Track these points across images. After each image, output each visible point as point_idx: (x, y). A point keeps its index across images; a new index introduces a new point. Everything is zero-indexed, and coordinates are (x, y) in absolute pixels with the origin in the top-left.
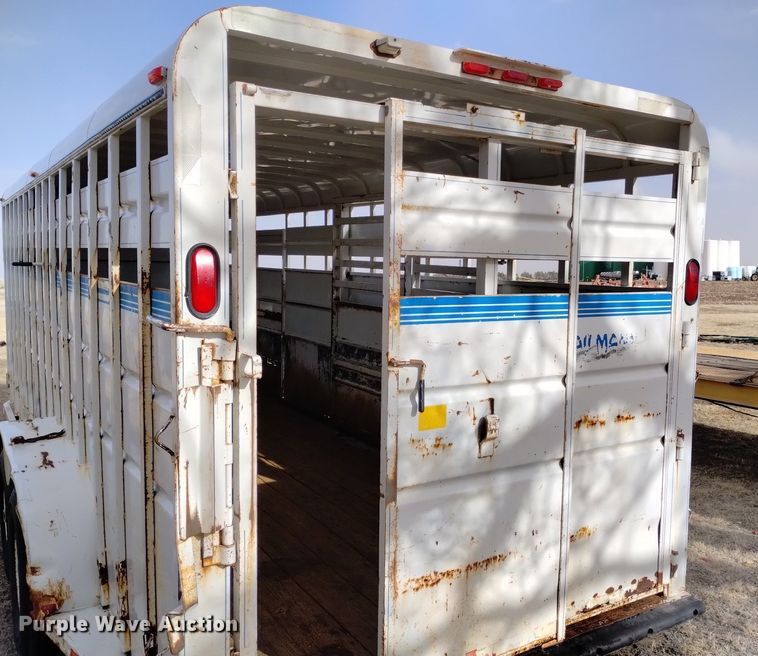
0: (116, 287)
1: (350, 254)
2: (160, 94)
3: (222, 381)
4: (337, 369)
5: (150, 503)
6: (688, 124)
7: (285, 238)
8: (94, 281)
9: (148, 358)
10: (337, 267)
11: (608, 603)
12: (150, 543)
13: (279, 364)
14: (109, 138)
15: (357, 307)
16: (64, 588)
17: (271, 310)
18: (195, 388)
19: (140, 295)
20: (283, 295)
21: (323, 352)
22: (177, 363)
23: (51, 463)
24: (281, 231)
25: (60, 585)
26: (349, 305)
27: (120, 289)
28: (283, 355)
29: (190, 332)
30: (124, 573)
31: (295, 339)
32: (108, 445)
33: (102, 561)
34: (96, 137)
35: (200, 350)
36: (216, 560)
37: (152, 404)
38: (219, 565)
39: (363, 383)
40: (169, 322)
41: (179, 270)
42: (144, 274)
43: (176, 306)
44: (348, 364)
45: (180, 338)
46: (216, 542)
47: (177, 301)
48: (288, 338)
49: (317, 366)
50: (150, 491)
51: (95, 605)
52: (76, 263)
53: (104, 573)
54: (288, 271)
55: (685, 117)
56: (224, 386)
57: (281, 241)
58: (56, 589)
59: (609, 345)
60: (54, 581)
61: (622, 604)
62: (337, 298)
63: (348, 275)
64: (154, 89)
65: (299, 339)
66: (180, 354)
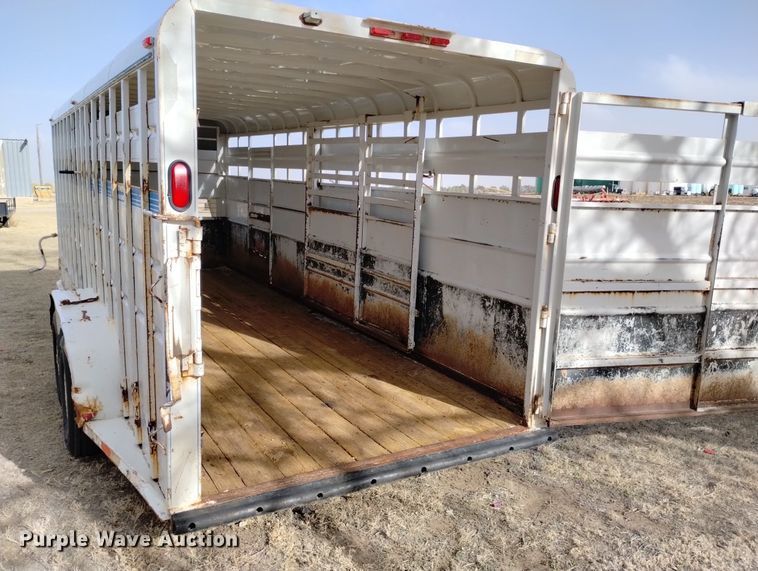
0: (128, 190)
1: (321, 168)
2: (150, 55)
3: (193, 254)
4: (309, 260)
5: (151, 338)
6: (558, 70)
7: (272, 154)
8: (115, 185)
9: (148, 239)
10: (309, 179)
12: (151, 366)
13: (268, 256)
14: (122, 81)
15: (324, 210)
16: (98, 404)
17: (262, 213)
18: (176, 258)
19: (142, 196)
20: (272, 201)
21: (300, 246)
22: (163, 241)
23: (88, 318)
24: (269, 149)
25: (95, 401)
26: (319, 210)
27: (131, 191)
28: (271, 249)
29: (171, 220)
30: (137, 390)
31: (280, 236)
32: (126, 303)
33: (124, 385)
34: (113, 80)
35: (178, 233)
36: (191, 372)
37: (151, 271)
38: (193, 376)
39: (328, 271)
40: (157, 213)
41: (163, 178)
42: (144, 181)
43: (162, 202)
44: (317, 256)
45: (165, 224)
46: (191, 361)
47: (162, 199)
48: (274, 236)
49: (296, 258)
50: (150, 330)
51: (119, 417)
52: (103, 172)
53: (125, 394)
54: (275, 181)
55: (555, 64)
56: (195, 257)
57: (270, 156)
58: (92, 403)
60: (90, 398)
62: (310, 204)
63: (319, 185)
64: (147, 51)
65: (283, 237)
66: (165, 235)
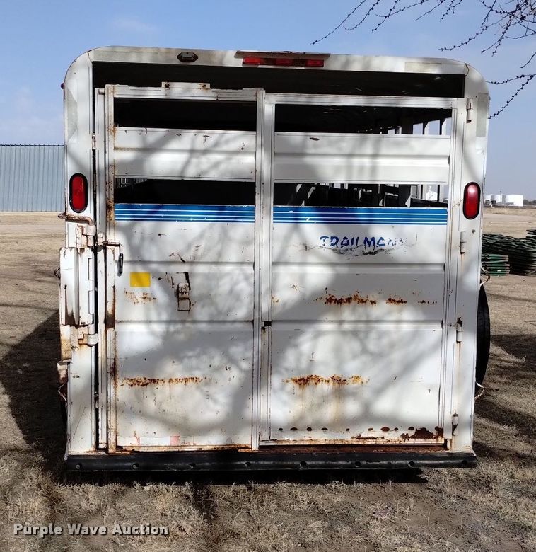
6: (464, 77)
11: (383, 438)
22: (66, 235)
29: (71, 219)
35: (76, 229)
36: (86, 341)
38: (87, 345)
41: (66, 187)
45: (67, 222)
46: (86, 332)
47: (65, 203)
56: (87, 248)
59: (376, 245)
61: (397, 442)
66: (67, 230)
